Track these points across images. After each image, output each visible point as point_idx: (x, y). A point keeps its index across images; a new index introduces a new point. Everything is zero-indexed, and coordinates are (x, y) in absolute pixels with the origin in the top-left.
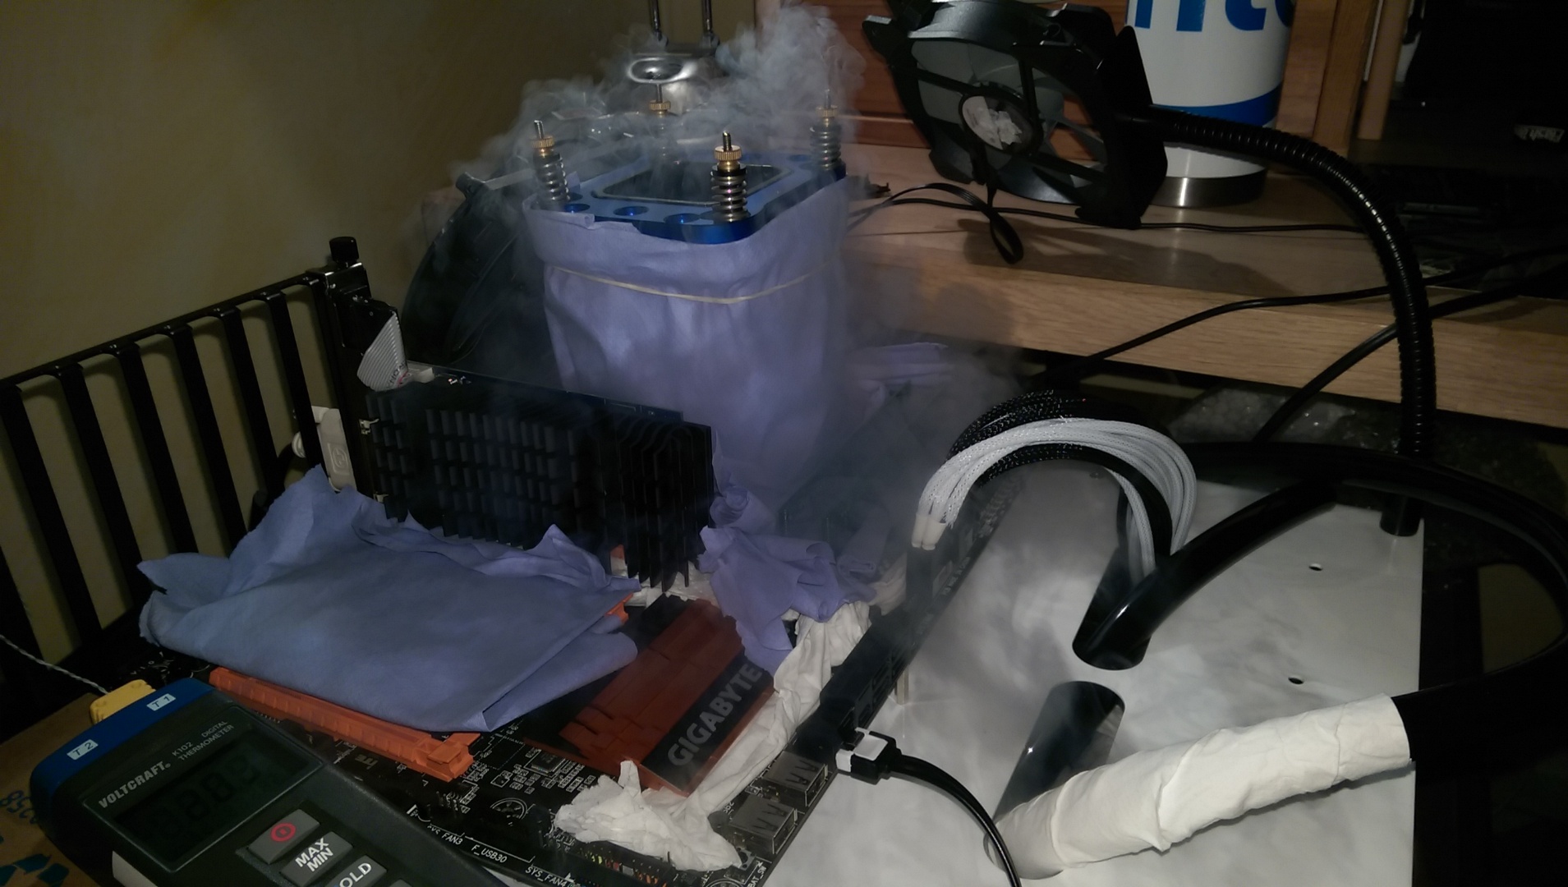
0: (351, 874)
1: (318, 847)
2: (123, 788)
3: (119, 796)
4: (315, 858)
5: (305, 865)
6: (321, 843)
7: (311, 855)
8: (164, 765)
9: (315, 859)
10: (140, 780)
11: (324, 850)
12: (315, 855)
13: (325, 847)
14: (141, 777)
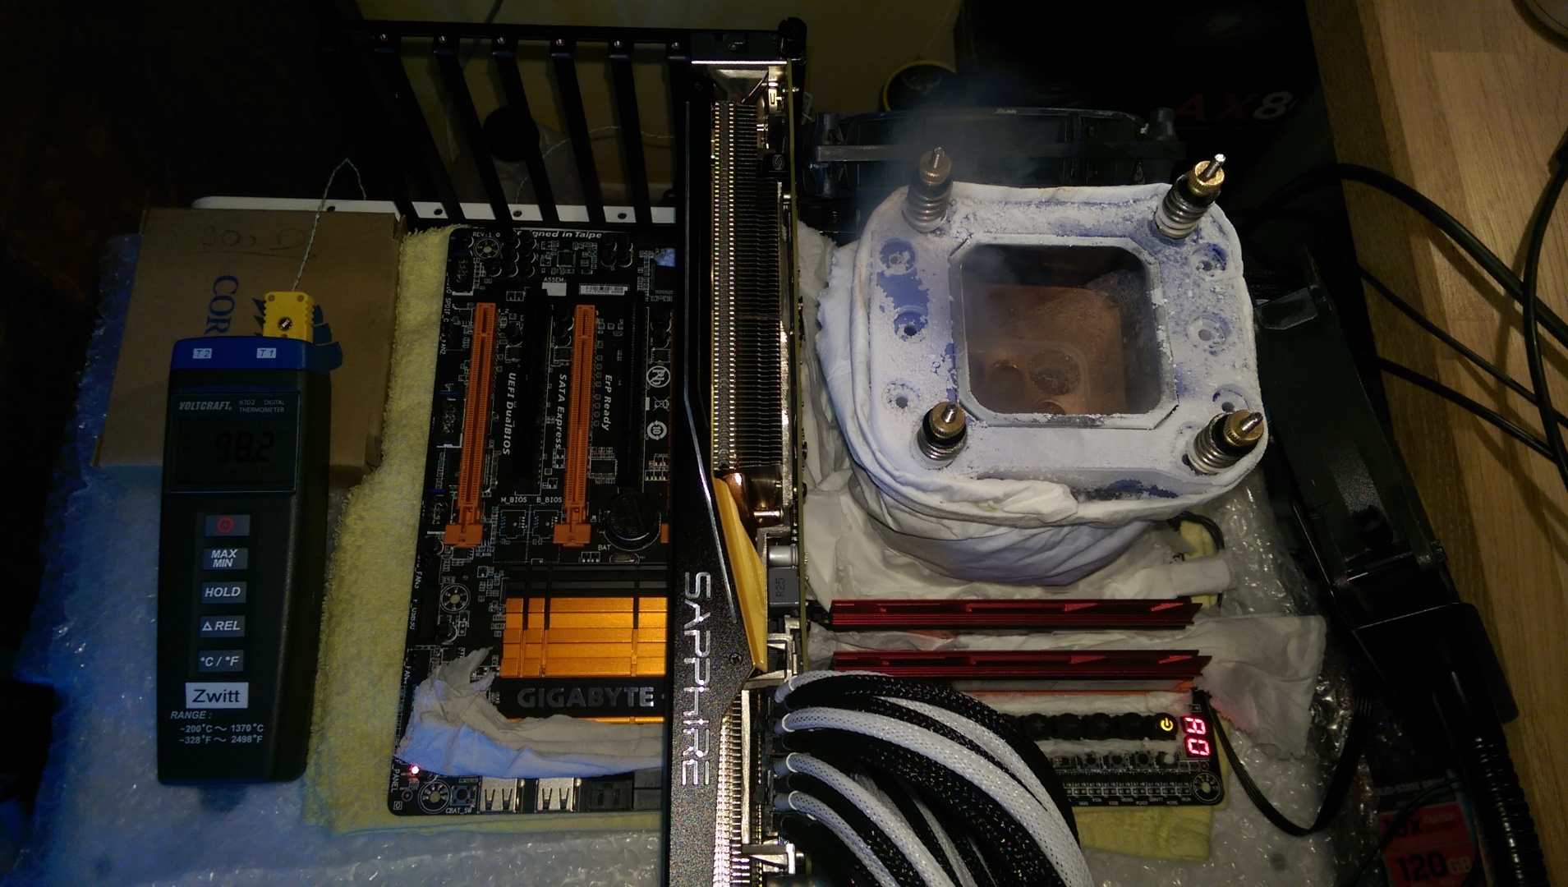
0: (226, 589)
1: (229, 553)
2: (198, 403)
3: (192, 409)
4: (223, 559)
5: (214, 559)
6: (233, 553)
7: (222, 555)
8: (229, 405)
9: (221, 560)
10: (210, 404)
11: (230, 559)
12: (224, 557)
13: (232, 557)
14: (212, 403)
